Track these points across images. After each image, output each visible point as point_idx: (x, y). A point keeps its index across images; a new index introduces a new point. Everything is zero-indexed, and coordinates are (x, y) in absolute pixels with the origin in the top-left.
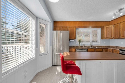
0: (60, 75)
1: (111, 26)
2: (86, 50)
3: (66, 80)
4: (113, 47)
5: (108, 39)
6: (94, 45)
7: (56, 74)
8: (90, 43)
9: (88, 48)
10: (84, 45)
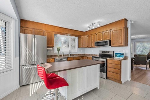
0: (36, 96)
1: (85, 36)
2: (66, 59)
3: (47, 98)
4: (87, 55)
5: (84, 48)
6: (72, 54)
7: (30, 95)
8: (69, 52)
9: (67, 57)
10: (63, 54)
